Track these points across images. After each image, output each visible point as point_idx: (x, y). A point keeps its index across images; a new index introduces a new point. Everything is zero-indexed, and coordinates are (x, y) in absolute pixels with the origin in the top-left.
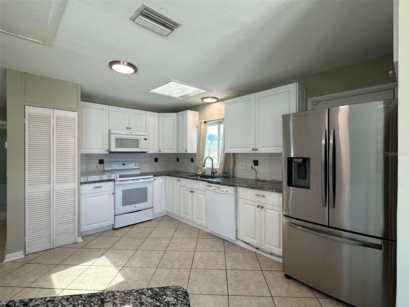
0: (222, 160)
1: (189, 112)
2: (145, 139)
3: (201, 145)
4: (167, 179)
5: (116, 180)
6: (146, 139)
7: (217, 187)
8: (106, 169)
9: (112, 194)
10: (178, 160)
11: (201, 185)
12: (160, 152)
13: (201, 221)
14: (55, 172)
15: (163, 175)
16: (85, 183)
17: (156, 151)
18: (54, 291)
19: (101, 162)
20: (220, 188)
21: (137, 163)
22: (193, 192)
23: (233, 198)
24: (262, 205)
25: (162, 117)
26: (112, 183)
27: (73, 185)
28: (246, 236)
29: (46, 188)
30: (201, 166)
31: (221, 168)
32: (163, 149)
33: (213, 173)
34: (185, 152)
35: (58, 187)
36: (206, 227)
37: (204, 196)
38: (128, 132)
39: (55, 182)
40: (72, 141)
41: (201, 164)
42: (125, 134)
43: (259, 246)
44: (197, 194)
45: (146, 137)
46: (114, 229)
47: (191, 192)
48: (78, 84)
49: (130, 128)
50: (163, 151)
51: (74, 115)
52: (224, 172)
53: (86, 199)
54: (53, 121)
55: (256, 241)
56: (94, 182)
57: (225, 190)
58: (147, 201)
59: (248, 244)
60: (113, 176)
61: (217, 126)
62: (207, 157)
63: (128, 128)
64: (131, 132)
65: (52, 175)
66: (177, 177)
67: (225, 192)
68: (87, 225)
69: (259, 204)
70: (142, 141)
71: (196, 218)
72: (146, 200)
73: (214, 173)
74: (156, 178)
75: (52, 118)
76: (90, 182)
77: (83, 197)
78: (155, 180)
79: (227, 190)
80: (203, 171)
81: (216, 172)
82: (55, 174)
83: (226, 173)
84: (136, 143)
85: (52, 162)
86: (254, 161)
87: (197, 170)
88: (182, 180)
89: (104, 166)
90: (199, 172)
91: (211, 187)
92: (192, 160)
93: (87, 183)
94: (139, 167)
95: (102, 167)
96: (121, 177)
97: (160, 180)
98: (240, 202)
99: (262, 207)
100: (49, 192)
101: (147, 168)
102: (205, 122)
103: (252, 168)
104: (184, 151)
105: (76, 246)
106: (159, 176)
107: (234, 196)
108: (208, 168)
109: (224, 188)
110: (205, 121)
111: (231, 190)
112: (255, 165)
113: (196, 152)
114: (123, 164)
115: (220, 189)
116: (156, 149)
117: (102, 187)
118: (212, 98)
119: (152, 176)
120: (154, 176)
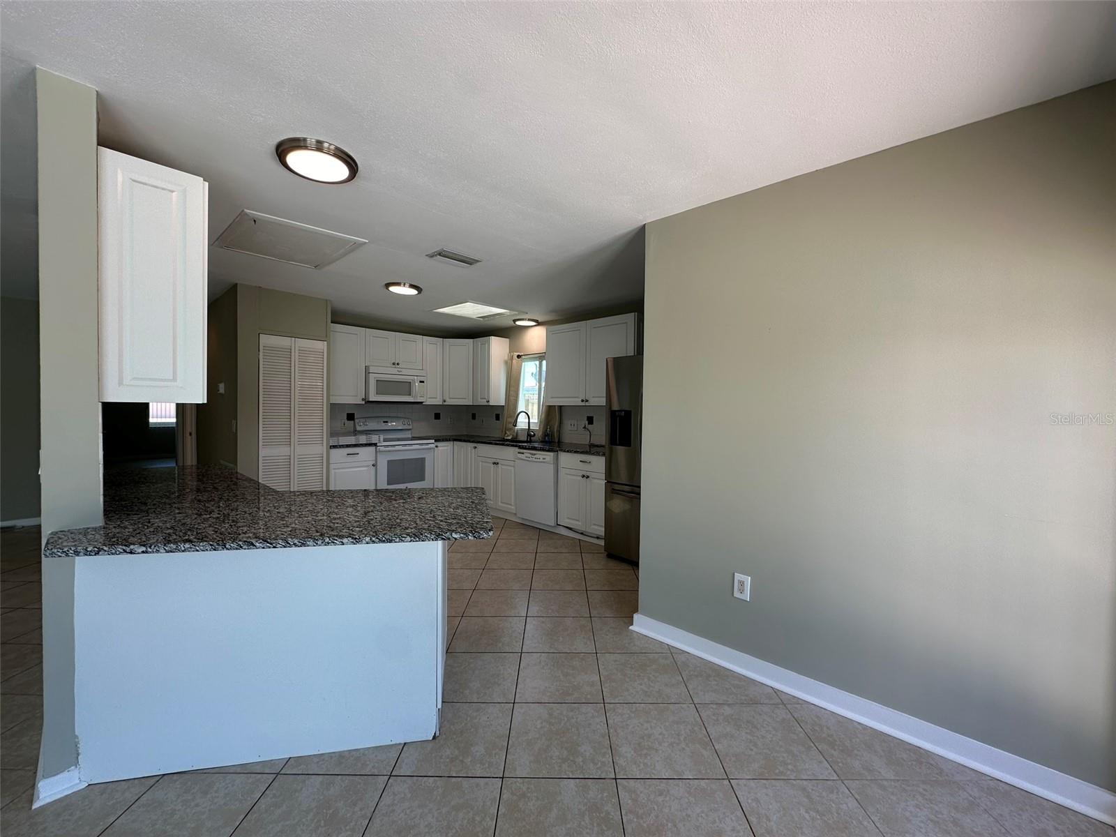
0: (543, 416)
1: (493, 338)
2: (421, 382)
3: (512, 393)
4: (455, 447)
6: (423, 382)
7: (532, 454)
8: (358, 428)
10: (474, 416)
11: (510, 452)
12: (445, 404)
13: (510, 506)
15: (450, 440)
16: (335, 447)
17: (438, 401)
19: (351, 417)
20: (535, 454)
21: (406, 421)
22: (498, 463)
23: (552, 467)
24: (588, 474)
25: (448, 346)
26: (372, 449)
27: (320, 449)
28: (568, 518)
30: (511, 426)
31: (542, 429)
32: (450, 398)
33: (529, 435)
34: (486, 404)
36: (515, 514)
37: (513, 468)
38: (394, 371)
40: (319, 384)
41: (510, 423)
42: (390, 374)
43: (582, 529)
44: (503, 467)
45: (422, 379)
47: (494, 463)
48: (326, 300)
49: (398, 364)
50: (449, 402)
51: (321, 346)
52: (545, 434)
53: (337, 471)
54: (295, 356)
55: (580, 523)
56: (348, 446)
57: (541, 457)
58: (424, 480)
59: (570, 529)
60: (374, 438)
61: (537, 363)
62: (521, 410)
63: (394, 364)
64: (399, 370)
66: (473, 442)
67: (541, 460)
69: (585, 473)
70: (417, 384)
71: (502, 502)
72: (422, 478)
73: (531, 436)
74: (439, 444)
77: (332, 466)
78: (437, 447)
79: (544, 457)
80: (515, 434)
81: (534, 435)
83: (548, 435)
84: (406, 387)
86: (588, 417)
87: (506, 433)
88: (480, 446)
89: (354, 423)
90: (508, 436)
91: (523, 453)
92: (498, 417)
94: (410, 427)
95: (352, 425)
96: (385, 440)
97: (445, 447)
98: (562, 473)
99: (588, 477)
100: (288, 457)
101: (422, 428)
102: (519, 357)
103: (585, 427)
104: (484, 403)
106: (443, 440)
107: (552, 465)
108: (522, 430)
109: (541, 455)
110: (518, 354)
111: (549, 456)
112: (589, 424)
113: (503, 404)
114: (384, 422)
115: (535, 456)
116: (438, 397)
118: (529, 320)
119: (433, 441)
120: (436, 441)
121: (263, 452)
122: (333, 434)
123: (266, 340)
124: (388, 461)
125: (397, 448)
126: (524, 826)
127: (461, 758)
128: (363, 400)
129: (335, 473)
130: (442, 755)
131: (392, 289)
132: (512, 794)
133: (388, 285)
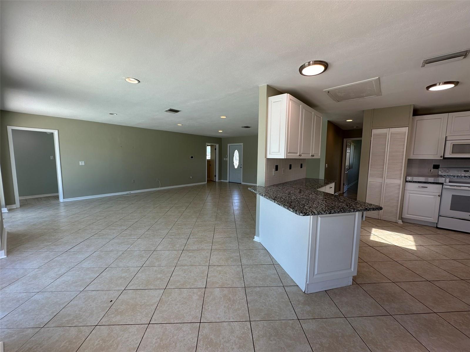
5: (444, 184)
9: (438, 196)
14: (386, 171)
16: (410, 182)
18: (371, 234)
29: (379, 180)
35: (388, 181)
39: (386, 177)
46: (437, 228)
51: (405, 130)
56: (419, 182)
60: (441, 180)
65: (384, 172)
68: (408, 214)
75: (388, 135)
76: (415, 181)
82: (386, 172)
85: (385, 164)
93: (412, 182)
105: (397, 224)
117: (427, 187)
121: (369, 180)
122: (407, 175)
123: (375, 132)
124: (453, 195)
125: (462, 188)
126: (279, 330)
127: (300, 303)
128: (441, 157)
129: (410, 195)
130: (298, 297)
131: (432, 89)
132: (292, 324)
133: (428, 88)
